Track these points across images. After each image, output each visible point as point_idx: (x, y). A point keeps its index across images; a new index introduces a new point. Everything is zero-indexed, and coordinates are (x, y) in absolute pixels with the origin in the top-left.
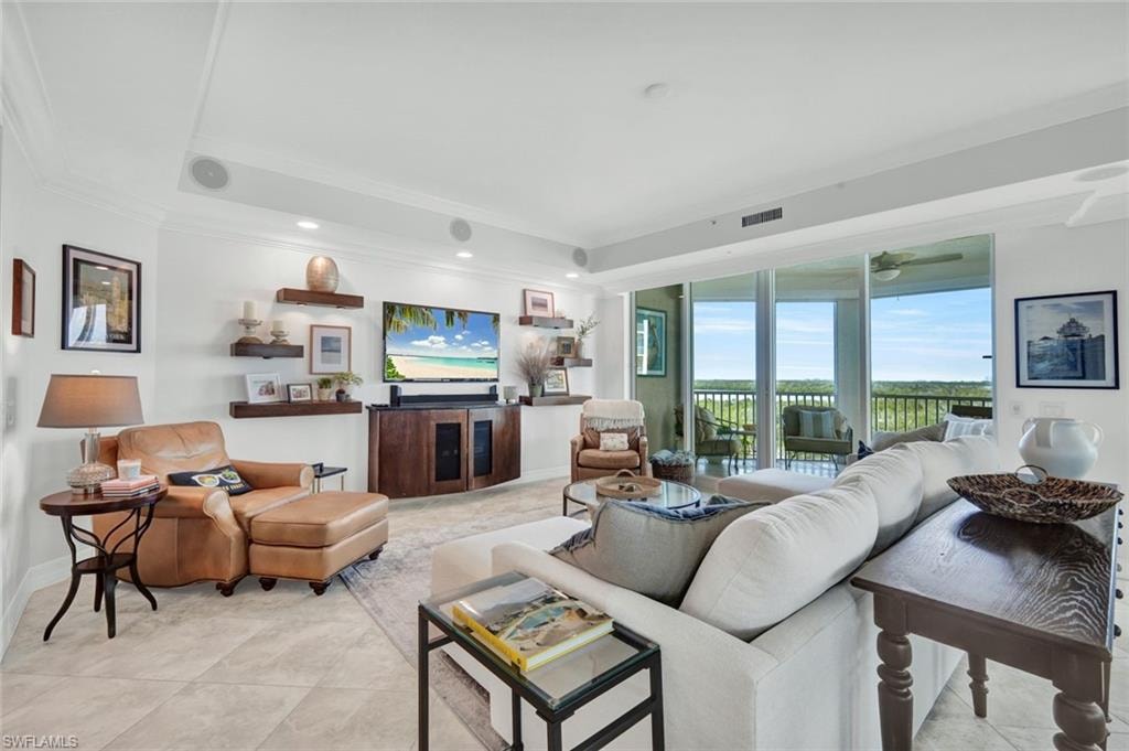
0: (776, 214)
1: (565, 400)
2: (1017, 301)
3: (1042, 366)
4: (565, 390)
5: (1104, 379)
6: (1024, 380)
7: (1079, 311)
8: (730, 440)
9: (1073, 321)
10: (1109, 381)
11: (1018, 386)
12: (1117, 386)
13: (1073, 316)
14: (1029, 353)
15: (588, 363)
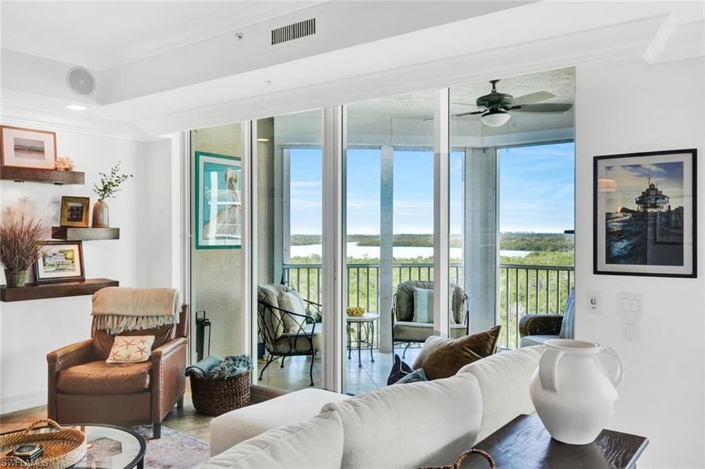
0: (307, 28)
1: (77, 288)
2: (596, 159)
3: (620, 246)
4: (78, 273)
5: (682, 264)
6: (603, 265)
7: (659, 174)
8: (312, 334)
9: (652, 188)
10: (687, 268)
11: (596, 272)
12: (694, 275)
13: (653, 181)
14: (608, 229)
15: (116, 235)
